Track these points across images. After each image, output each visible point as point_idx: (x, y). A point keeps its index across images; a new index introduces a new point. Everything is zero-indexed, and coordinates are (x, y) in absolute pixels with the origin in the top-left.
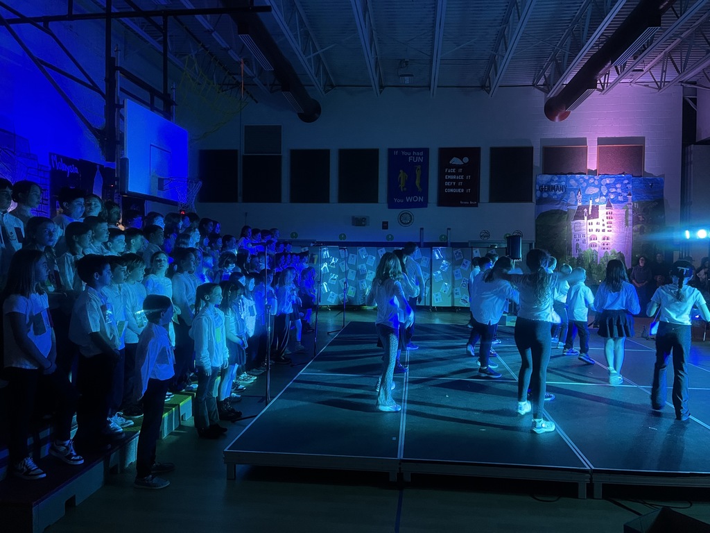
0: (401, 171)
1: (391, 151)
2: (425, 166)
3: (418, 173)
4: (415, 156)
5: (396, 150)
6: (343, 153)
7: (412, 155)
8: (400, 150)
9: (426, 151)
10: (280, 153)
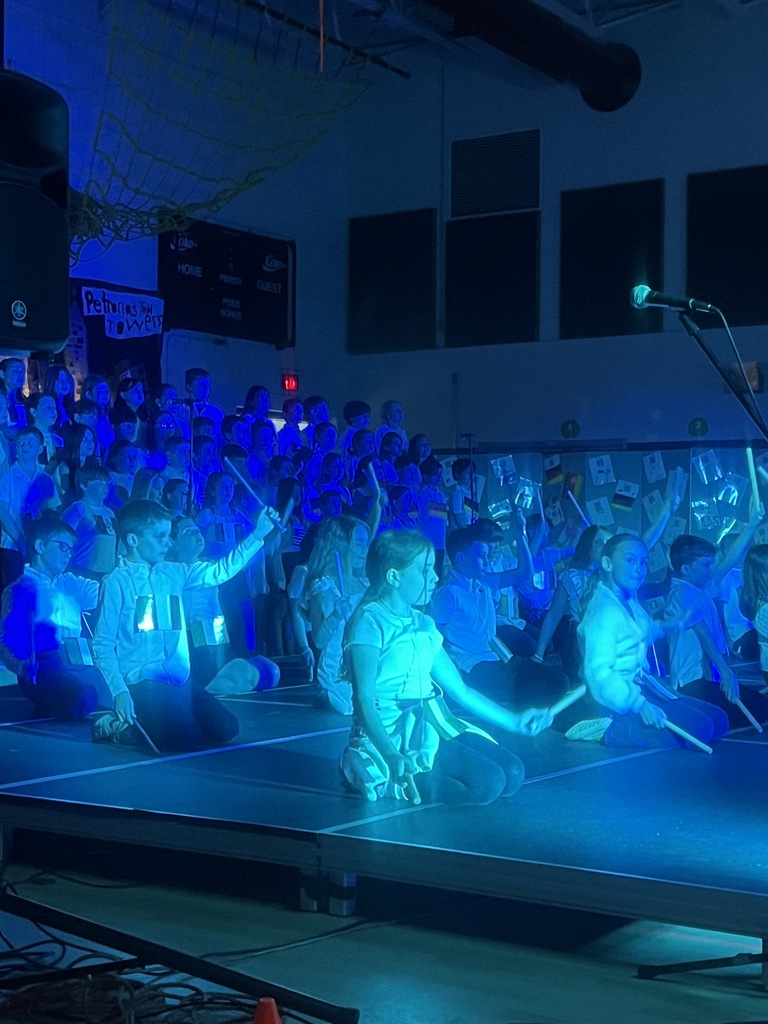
6: (701, 186)
10: (537, 206)
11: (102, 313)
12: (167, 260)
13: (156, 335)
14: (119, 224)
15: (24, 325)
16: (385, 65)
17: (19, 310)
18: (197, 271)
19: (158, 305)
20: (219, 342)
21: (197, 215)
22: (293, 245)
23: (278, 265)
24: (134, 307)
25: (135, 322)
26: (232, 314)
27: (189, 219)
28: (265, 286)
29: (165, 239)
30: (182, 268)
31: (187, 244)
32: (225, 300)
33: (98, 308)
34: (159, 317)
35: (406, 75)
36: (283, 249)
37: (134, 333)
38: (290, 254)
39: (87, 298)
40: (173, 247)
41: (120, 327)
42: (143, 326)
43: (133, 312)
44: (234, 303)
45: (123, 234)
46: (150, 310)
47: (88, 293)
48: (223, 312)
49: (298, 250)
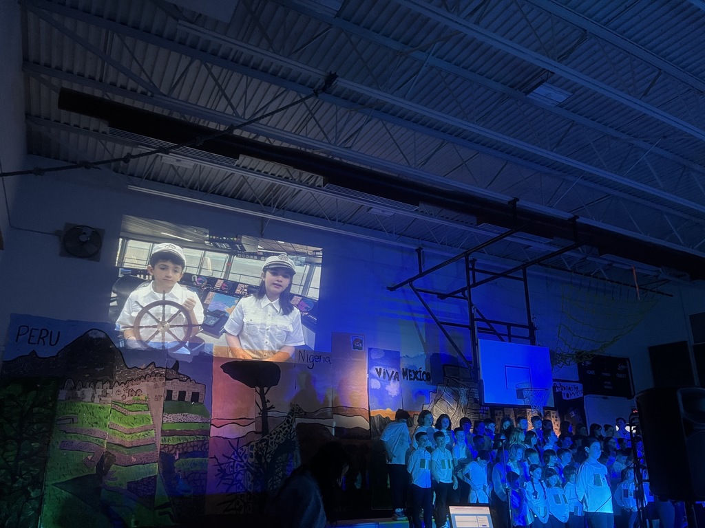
12: (582, 370)
13: (581, 397)
16: (662, 293)
18: (593, 372)
19: (580, 386)
20: (604, 398)
22: (628, 359)
23: (623, 367)
24: (572, 388)
25: (573, 393)
26: (608, 387)
28: (620, 376)
30: (587, 372)
31: (588, 363)
32: (605, 382)
33: (559, 389)
34: (581, 390)
35: (672, 296)
36: (624, 361)
37: (573, 397)
38: (628, 362)
40: (583, 365)
41: (568, 395)
42: (576, 394)
44: (609, 383)
46: (577, 388)
47: (555, 384)
48: (605, 387)
49: (630, 361)
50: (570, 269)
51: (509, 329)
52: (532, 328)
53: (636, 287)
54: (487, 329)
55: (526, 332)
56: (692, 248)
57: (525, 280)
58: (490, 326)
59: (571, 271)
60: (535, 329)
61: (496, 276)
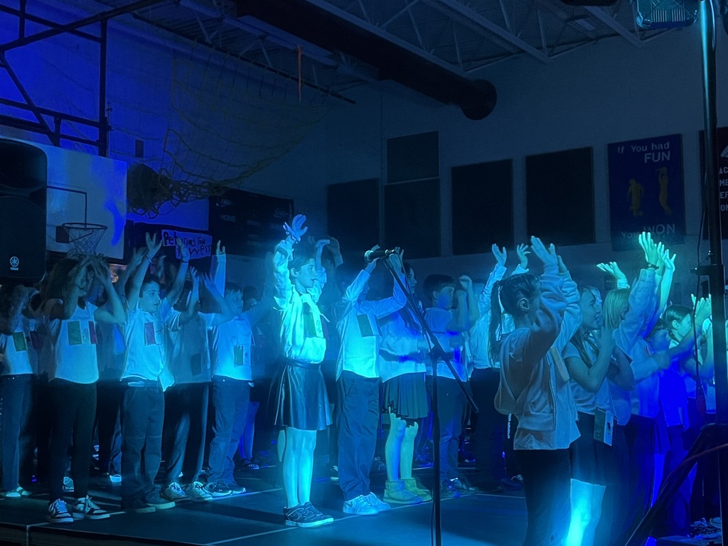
0: (633, 182)
1: (612, 147)
2: (675, 167)
3: (663, 182)
4: (656, 151)
5: (620, 144)
6: (533, 163)
7: (649, 151)
8: (628, 144)
9: (675, 141)
10: (438, 176)
11: (174, 245)
12: (214, 213)
13: (208, 257)
14: (182, 192)
15: (17, 269)
16: (339, 97)
17: (15, 262)
18: (232, 219)
19: (209, 239)
21: (230, 186)
22: (292, 202)
23: (283, 213)
24: (194, 241)
25: (194, 249)
26: (254, 243)
27: (224, 188)
28: (275, 226)
29: (212, 200)
30: (223, 217)
31: (226, 202)
32: (250, 236)
33: (171, 242)
34: (209, 246)
35: (353, 102)
36: (286, 204)
38: (290, 206)
39: (165, 236)
40: (217, 205)
42: (199, 252)
43: (193, 243)
44: (256, 237)
45: (185, 199)
46: (204, 242)
47: (165, 233)
48: (249, 242)
49: (295, 204)
50: (210, 42)
51: (58, 123)
52: (103, 126)
53: (298, 80)
54: (34, 125)
55: (94, 134)
56: (379, 26)
57: (103, 41)
58: (40, 118)
59: (211, 46)
60: (109, 128)
61: (58, 29)
